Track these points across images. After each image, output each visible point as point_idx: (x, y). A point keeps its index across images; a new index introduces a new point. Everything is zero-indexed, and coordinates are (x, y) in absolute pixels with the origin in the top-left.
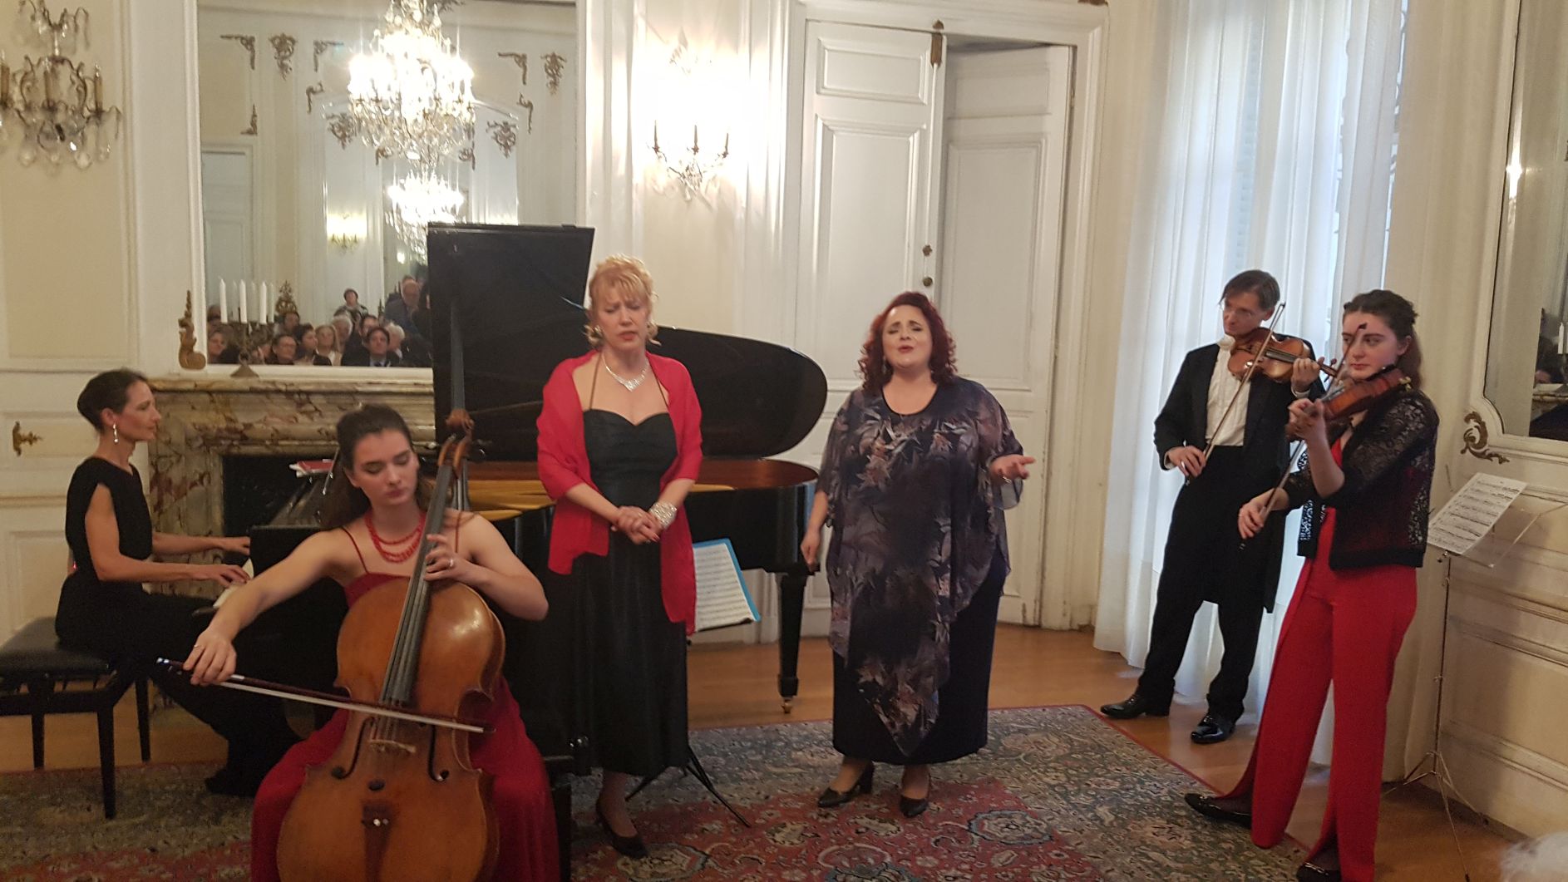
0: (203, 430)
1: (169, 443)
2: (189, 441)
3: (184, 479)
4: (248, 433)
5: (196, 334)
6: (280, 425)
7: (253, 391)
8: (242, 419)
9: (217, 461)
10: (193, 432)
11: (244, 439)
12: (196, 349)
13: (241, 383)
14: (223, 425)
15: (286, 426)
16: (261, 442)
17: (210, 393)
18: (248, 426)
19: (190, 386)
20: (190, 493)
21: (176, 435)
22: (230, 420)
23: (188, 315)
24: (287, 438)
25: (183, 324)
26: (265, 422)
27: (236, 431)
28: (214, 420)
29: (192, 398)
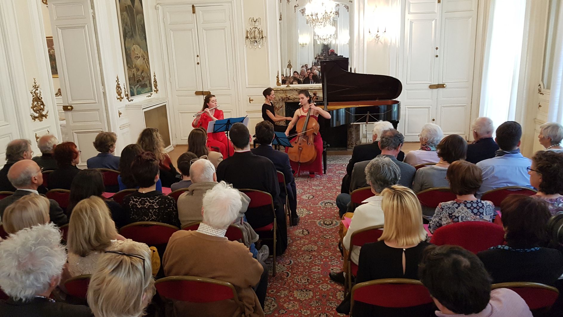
0: (282, 97)
1: (276, 100)
2: (279, 100)
3: (279, 107)
4: (289, 98)
5: (279, 79)
6: (295, 96)
7: (290, 90)
8: (288, 95)
9: (284, 103)
10: (280, 98)
11: (289, 99)
12: (279, 82)
13: (288, 88)
14: (285, 97)
15: (296, 96)
16: (292, 99)
17: (283, 90)
18: (290, 97)
19: (280, 89)
20: (280, 109)
21: (277, 99)
22: (286, 95)
23: (278, 76)
24: (296, 99)
25: (277, 77)
26: (292, 96)
27: (287, 98)
28: (284, 96)
29: (280, 91)
